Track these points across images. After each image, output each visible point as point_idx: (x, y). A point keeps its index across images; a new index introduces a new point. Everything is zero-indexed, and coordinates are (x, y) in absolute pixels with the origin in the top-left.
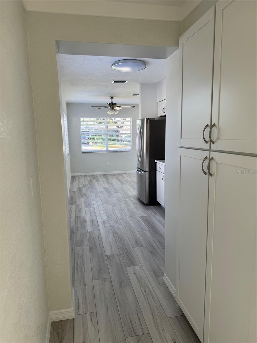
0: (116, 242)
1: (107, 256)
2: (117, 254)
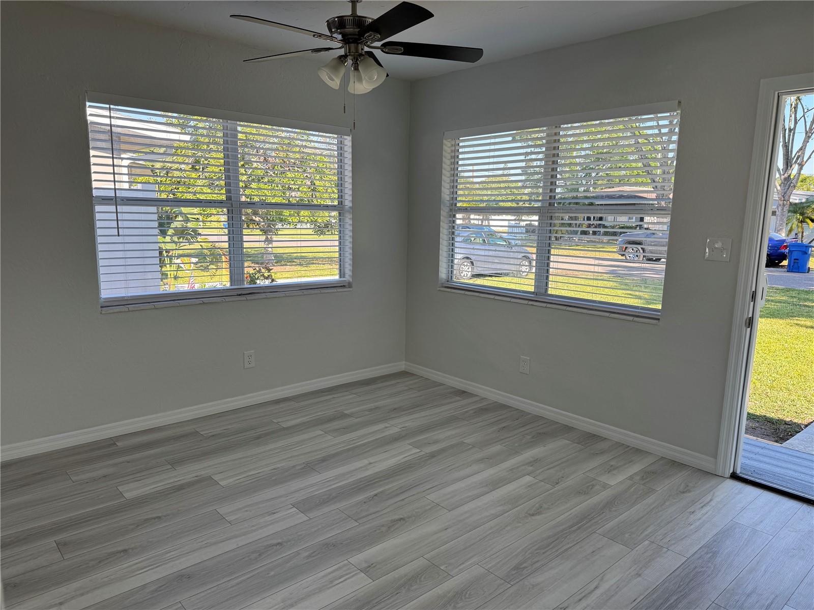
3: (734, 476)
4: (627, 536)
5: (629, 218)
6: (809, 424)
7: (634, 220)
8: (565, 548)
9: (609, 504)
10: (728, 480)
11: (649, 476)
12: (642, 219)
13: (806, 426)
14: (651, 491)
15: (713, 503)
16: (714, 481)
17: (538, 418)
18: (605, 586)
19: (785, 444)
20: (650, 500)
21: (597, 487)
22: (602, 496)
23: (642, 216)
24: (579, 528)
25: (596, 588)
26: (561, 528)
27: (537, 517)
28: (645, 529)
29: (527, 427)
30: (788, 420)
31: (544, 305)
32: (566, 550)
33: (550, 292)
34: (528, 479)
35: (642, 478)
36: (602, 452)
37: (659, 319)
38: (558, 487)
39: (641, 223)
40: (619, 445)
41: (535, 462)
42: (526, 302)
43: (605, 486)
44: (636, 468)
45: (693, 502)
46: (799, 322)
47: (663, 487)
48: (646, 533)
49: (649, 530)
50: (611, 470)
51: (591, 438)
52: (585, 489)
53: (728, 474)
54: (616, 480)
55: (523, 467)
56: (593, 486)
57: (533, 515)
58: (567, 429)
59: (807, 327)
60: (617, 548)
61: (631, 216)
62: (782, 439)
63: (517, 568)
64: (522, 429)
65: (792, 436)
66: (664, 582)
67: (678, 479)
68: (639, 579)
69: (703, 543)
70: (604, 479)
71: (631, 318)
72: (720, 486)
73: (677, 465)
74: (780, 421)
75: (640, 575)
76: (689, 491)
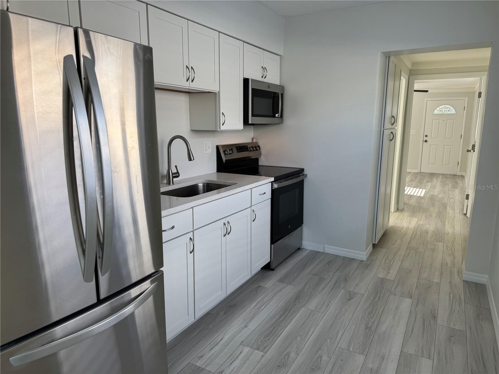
0: (382, 312)
1: (411, 299)
2: (395, 295)
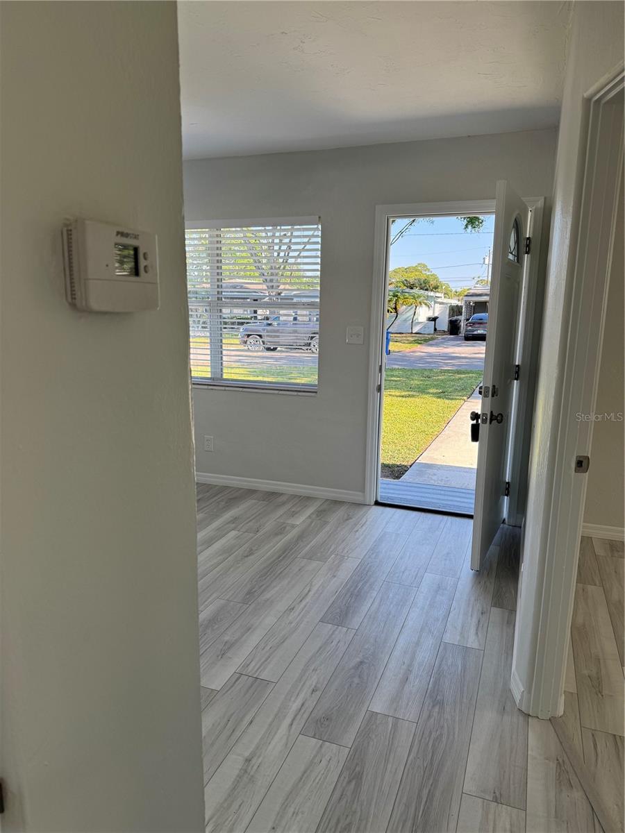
3: (377, 503)
4: (319, 555)
5: (244, 311)
6: (412, 464)
7: (249, 312)
8: (279, 572)
9: (301, 537)
10: (374, 507)
11: (321, 513)
12: (255, 312)
13: (411, 466)
14: (326, 523)
15: (368, 523)
16: (365, 508)
17: (226, 488)
18: (314, 589)
19: (400, 480)
20: (327, 528)
21: (288, 528)
22: (293, 533)
23: (255, 309)
24: (284, 557)
25: (309, 591)
26: (272, 560)
27: (252, 557)
28: (330, 548)
29: (220, 496)
30: (398, 464)
31: (223, 388)
32: (281, 573)
33: (225, 376)
34: (233, 533)
35: (317, 516)
36: (284, 504)
37: (316, 392)
38: (259, 534)
39: (255, 315)
40: (294, 496)
41: (235, 520)
42: (206, 387)
43: (293, 526)
44: (310, 511)
45: (356, 525)
46: (391, 393)
47: (334, 518)
48: (331, 550)
49: (332, 548)
50: (293, 514)
51: (271, 496)
52: (280, 530)
53: (373, 503)
54: (300, 520)
55: (227, 526)
56: (285, 527)
57: (247, 556)
58: (251, 492)
59: (397, 396)
60: (314, 564)
61: (246, 309)
62: (398, 477)
63: (250, 593)
64: (216, 498)
65: (403, 474)
66: (351, 577)
67: (341, 512)
68: (335, 578)
69: (368, 548)
70: (289, 521)
71: (296, 393)
72: (369, 512)
73: (337, 503)
74: (393, 466)
75: (335, 576)
76: (351, 518)
